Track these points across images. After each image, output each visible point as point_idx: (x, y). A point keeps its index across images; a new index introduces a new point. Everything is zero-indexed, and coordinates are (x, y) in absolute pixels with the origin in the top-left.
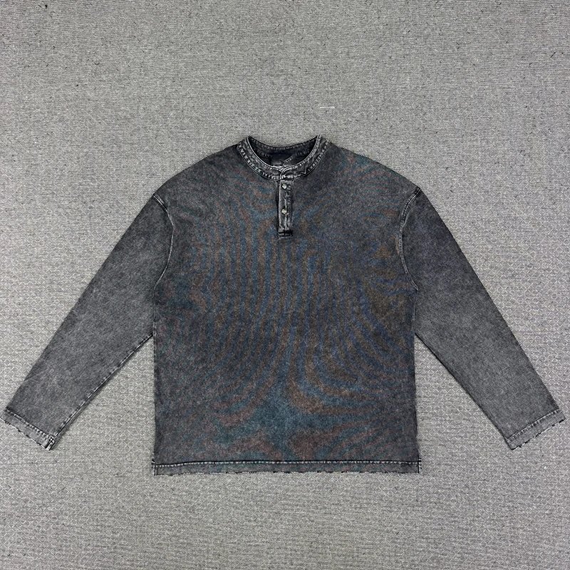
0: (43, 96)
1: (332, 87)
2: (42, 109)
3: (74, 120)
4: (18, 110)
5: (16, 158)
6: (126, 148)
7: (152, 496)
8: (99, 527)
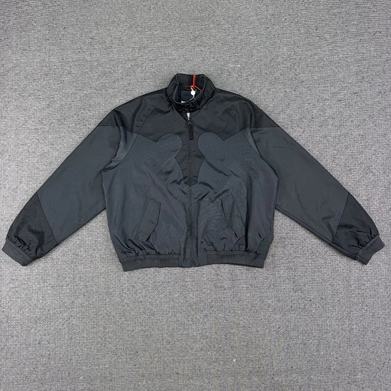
0: (58, 58)
1: (238, 54)
2: (57, 66)
3: (77, 73)
4: (42, 67)
5: (41, 97)
6: (110, 91)
7: (128, 306)
8: (95, 326)
